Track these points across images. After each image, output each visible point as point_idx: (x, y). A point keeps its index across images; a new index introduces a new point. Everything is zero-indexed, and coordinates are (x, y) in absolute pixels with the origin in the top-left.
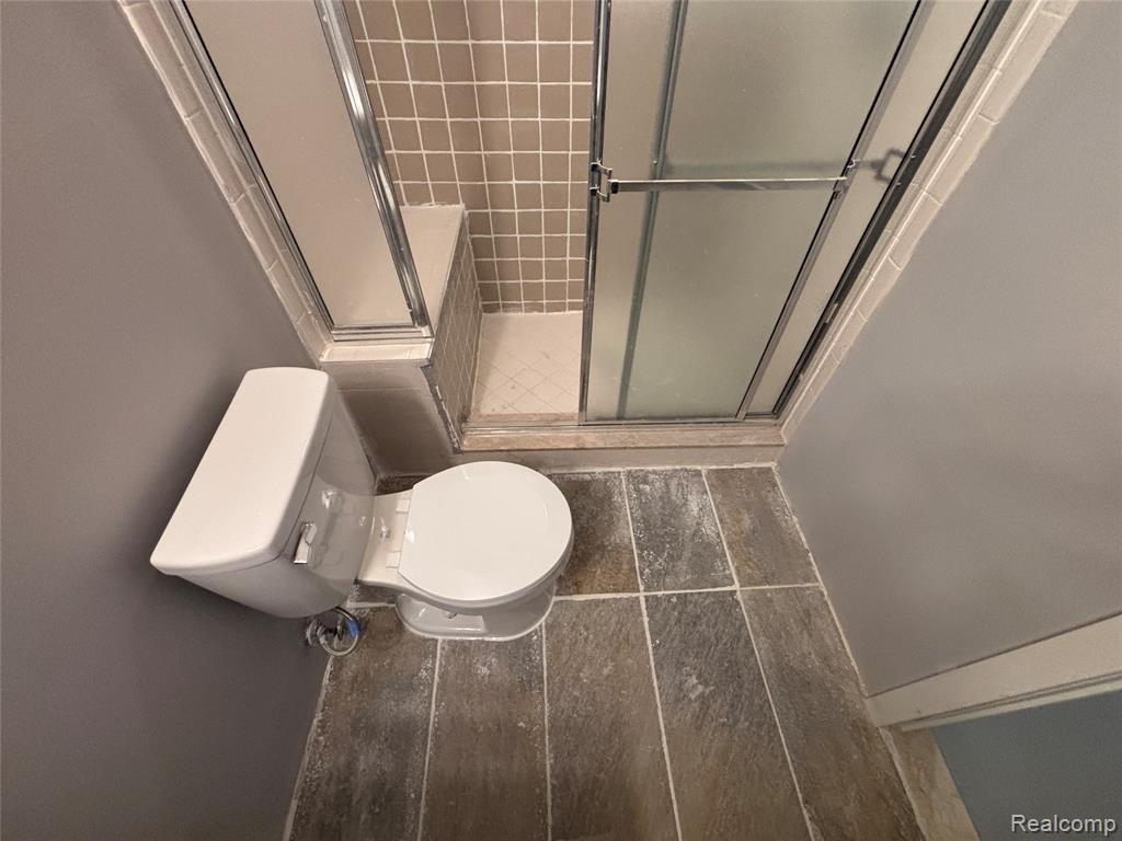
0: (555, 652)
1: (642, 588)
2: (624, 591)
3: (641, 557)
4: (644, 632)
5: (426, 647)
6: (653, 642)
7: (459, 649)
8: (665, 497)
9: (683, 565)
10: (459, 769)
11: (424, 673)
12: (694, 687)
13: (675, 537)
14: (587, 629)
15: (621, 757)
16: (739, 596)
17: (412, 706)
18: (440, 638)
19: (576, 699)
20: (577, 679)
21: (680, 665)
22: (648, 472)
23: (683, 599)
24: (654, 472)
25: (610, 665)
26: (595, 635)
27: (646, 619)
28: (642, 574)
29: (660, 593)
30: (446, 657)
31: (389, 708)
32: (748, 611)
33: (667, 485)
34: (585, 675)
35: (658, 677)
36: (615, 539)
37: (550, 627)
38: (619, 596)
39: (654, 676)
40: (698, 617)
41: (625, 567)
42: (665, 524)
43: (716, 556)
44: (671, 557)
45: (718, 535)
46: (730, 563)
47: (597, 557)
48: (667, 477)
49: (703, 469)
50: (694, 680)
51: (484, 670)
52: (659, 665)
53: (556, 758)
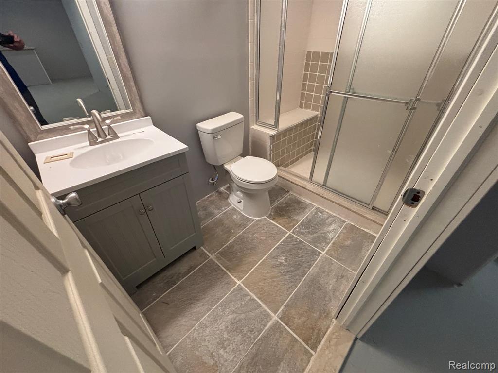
0: (254, 226)
1: (291, 231)
2: (285, 228)
3: (299, 226)
4: (281, 239)
5: (229, 205)
6: (281, 242)
7: (234, 210)
8: (324, 220)
9: (310, 236)
10: (213, 228)
11: (223, 208)
12: (282, 259)
13: (316, 229)
14: (267, 227)
15: (247, 254)
16: (321, 255)
17: (216, 212)
18: (233, 205)
19: (249, 237)
20: (253, 234)
21: (283, 252)
22: (325, 211)
23: (301, 242)
24: (327, 213)
25: (264, 238)
26: (267, 230)
27: (285, 237)
28: (295, 229)
29: (295, 236)
30: (230, 209)
31: (212, 209)
32: (320, 260)
33: (328, 218)
34: (255, 235)
35: (274, 249)
36: (296, 217)
37: (258, 221)
38: (283, 228)
39: (274, 248)
40: (301, 249)
41: (292, 224)
42: (316, 224)
43: (325, 242)
44: (309, 232)
45: (332, 239)
46: (329, 246)
47: (286, 217)
48: (330, 216)
49: (347, 222)
50: (283, 258)
51: (235, 217)
52: (277, 248)
53: (233, 242)
